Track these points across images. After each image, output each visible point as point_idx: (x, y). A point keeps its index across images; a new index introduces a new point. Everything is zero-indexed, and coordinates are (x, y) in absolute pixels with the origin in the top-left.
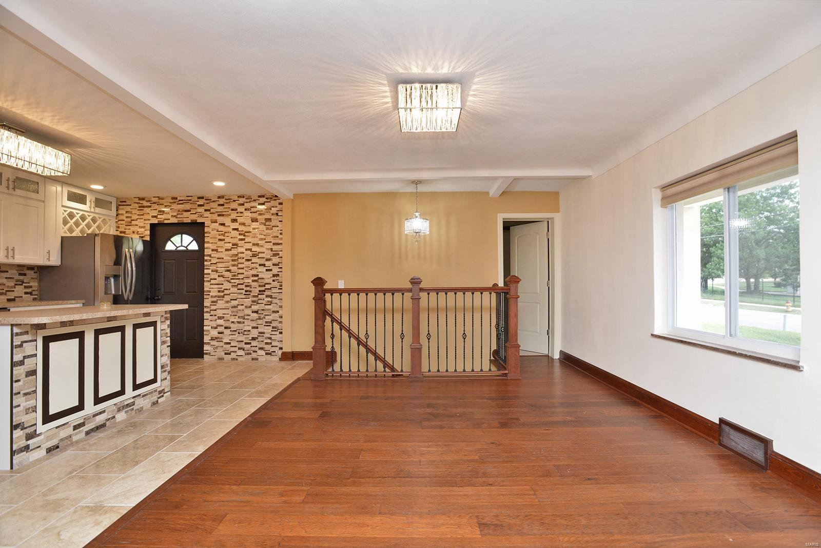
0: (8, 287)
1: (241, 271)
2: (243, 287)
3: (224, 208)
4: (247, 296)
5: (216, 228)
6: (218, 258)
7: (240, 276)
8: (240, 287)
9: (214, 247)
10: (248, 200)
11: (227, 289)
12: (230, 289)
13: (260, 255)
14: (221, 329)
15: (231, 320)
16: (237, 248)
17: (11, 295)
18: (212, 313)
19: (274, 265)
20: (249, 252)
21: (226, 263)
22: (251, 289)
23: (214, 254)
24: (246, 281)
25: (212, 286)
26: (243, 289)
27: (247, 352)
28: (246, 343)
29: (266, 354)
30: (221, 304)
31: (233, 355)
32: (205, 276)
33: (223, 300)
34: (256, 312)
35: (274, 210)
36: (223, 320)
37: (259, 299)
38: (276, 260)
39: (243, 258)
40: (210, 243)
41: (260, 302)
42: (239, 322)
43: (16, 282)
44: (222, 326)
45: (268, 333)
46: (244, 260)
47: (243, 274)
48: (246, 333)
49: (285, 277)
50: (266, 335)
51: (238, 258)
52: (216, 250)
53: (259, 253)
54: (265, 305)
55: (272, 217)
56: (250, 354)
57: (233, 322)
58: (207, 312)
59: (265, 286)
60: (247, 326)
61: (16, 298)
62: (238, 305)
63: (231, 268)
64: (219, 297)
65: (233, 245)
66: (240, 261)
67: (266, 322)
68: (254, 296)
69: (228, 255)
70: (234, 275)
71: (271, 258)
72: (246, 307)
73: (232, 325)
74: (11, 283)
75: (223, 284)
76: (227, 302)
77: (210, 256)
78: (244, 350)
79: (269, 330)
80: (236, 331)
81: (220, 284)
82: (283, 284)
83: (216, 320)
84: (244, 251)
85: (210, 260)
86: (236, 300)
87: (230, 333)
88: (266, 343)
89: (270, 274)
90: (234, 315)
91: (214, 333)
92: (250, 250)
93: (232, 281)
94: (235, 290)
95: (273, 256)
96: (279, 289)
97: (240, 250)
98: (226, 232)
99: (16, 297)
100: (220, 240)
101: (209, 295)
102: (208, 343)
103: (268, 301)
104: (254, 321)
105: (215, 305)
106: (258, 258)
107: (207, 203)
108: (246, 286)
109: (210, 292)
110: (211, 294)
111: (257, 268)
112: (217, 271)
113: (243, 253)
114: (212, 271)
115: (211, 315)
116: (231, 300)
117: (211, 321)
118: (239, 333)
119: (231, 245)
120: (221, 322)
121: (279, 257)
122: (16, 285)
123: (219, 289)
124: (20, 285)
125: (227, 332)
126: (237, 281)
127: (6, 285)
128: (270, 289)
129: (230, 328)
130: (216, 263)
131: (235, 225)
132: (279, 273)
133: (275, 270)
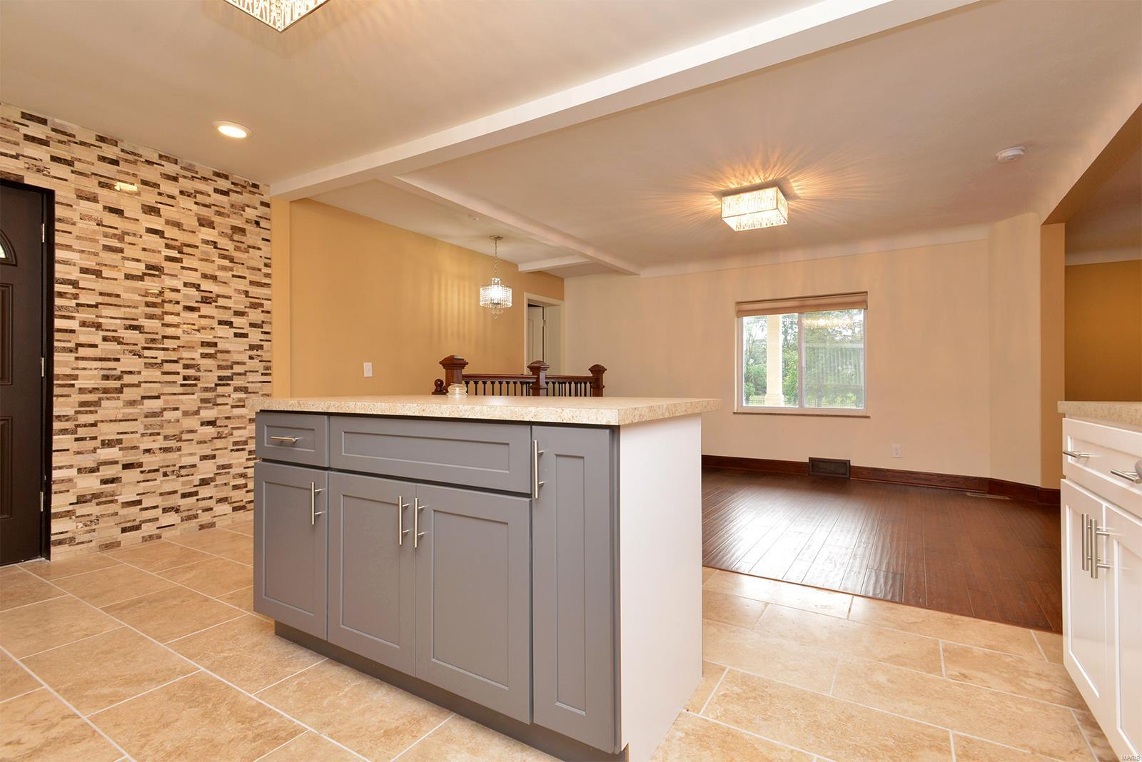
1: (170, 331)
2: (177, 367)
3: (118, 171)
4: (189, 389)
5: (95, 215)
6: (101, 294)
7: (169, 344)
8: (167, 367)
9: (91, 264)
10: (189, 174)
11: (131, 373)
12: (139, 373)
13: (221, 302)
14: (107, 472)
15: (143, 446)
16: (159, 276)
18: (82, 432)
19: (252, 325)
20: (193, 291)
21: (128, 309)
22: (199, 374)
23: (87, 281)
24: (185, 354)
25: (82, 364)
26: (178, 373)
27: (186, 514)
28: (184, 496)
29: (235, 509)
30: (111, 408)
31: (148, 529)
32: (57, 336)
33: (118, 399)
34: (212, 423)
35: (250, 213)
36: (116, 449)
37: (219, 396)
38: (256, 316)
39: (178, 303)
40: (74, 250)
41: (219, 401)
42: (165, 450)
44: (116, 463)
45: (240, 465)
46: (179, 308)
47: (178, 338)
48: (183, 472)
49: (277, 351)
50: (233, 471)
51: (164, 301)
52: (98, 274)
53: (218, 296)
54: (233, 407)
55: (248, 227)
56: (196, 517)
57: (148, 451)
58: (64, 431)
59: (232, 368)
60: (189, 454)
62: (165, 409)
63: (142, 322)
64: (106, 391)
65: (149, 267)
66: (168, 307)
67: (235, 443)
68: (206, 389)
69: (134, 290)
70: (153, 340)
71: (247, 310)
72: (186, 414)
73: (145, 459)
75: (118, 360)
76: (132, 403)
77: (74, 284)
78: (177, 511)
79: (242, 458)
80: (157, 470)
81: (109, 360)
82: (274, 365)
83: (94, 450)
84: (180, 286)
85: (76, 296)
86: (158, 397)
87: (142, 477)
88: (236, 487)
89: (243, 344)
90: (151, 434)
91: (91, 484)
92: (197, 287)
93: (147, 353)
94: (155, 374)
95: (250, 307)
96: (262, 374)
97: (169, 282)
98: (128, 234)
100: (108, 248)
101: (73, 385)
102: (68, 514)
103: (240, 400)
104: (205, 442)
105: (91, 412)
106: (216, 307)
107: (60, 142)
108: (186, 367)
109: (76, 377)
110: (79, 384)
111: (212, 329)
112: (98, 326)
113: (178, 291)
114: (83, 324)
115: (77, 440)
116: (143, 398)
117: (79, 453)
118: (165, 475)
119: (142, 266)
120: (113, 453)
121: (262, 311)
123: (106, 372)
125: (134, 474)
126: (161, 355)
128: (245, 374)
129: (140, 465)
130: (96, 306)
131: (157, 223)
132: (262, 343)
133: (255, 336)
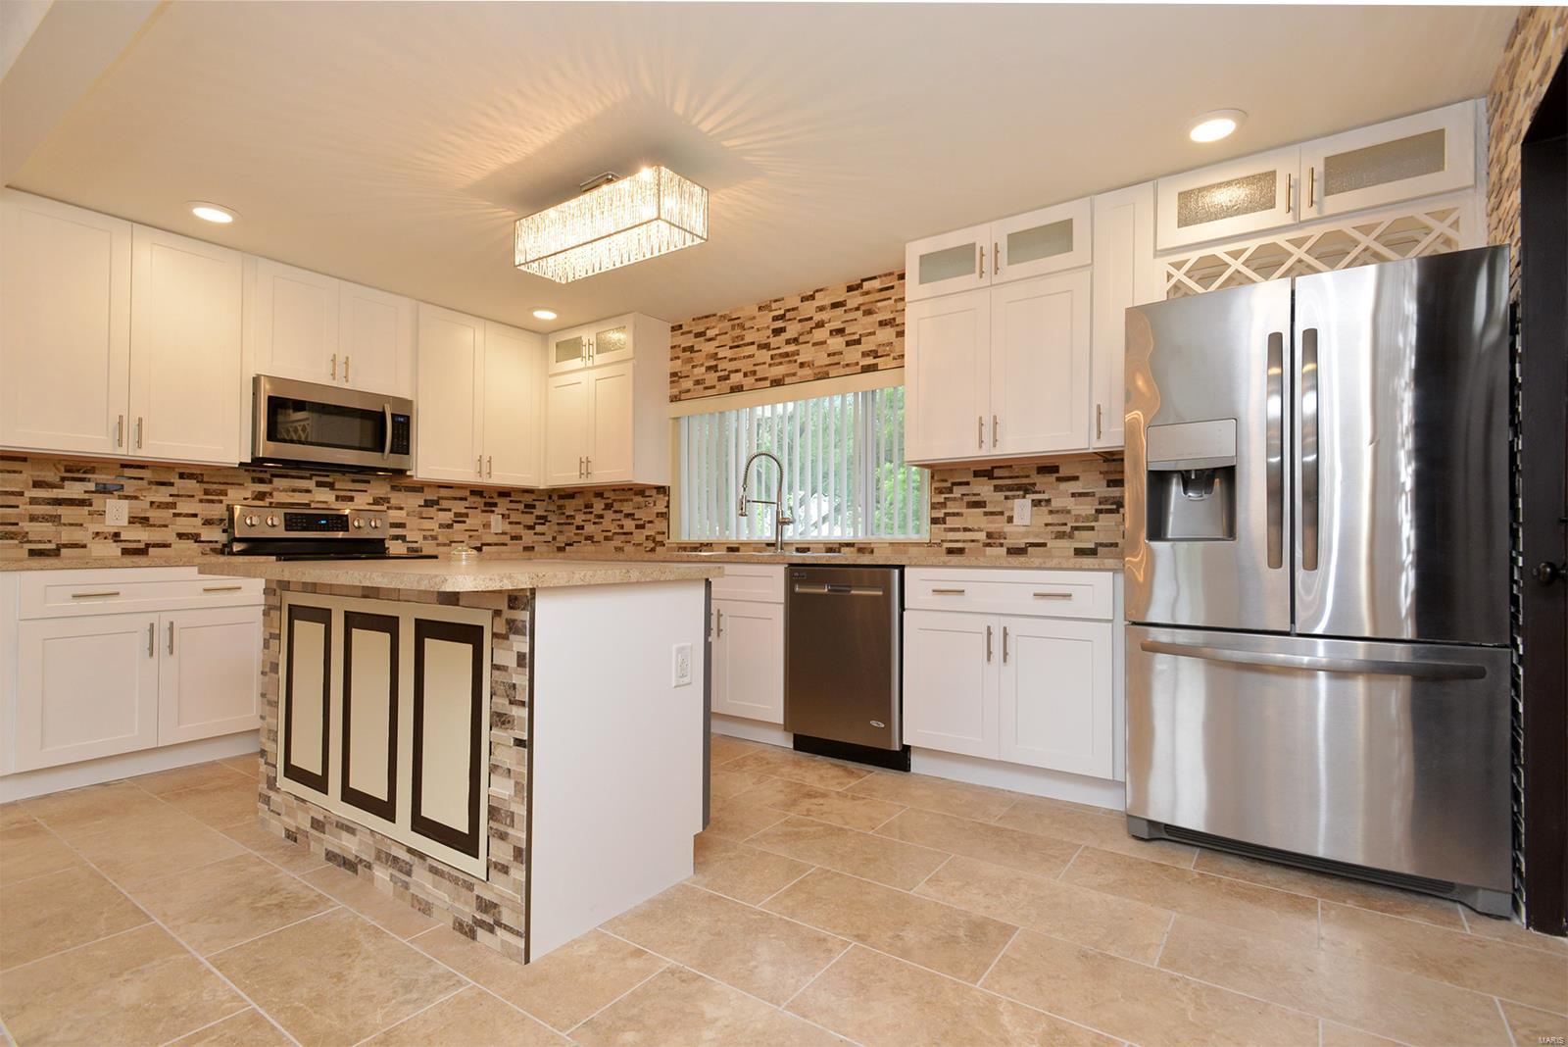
0: (1077, 518)
17: (1086, 540)
43: (1100, 504)
61: (1099, 549)
74: (1086, 508)
99: (1101, 545)
122: (1099, 511)
124: (1110, 511)
127: (1073, 513)
